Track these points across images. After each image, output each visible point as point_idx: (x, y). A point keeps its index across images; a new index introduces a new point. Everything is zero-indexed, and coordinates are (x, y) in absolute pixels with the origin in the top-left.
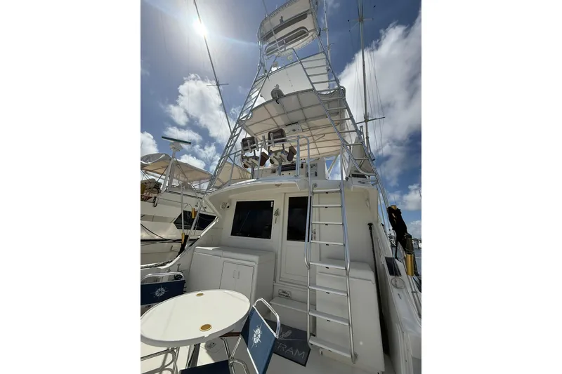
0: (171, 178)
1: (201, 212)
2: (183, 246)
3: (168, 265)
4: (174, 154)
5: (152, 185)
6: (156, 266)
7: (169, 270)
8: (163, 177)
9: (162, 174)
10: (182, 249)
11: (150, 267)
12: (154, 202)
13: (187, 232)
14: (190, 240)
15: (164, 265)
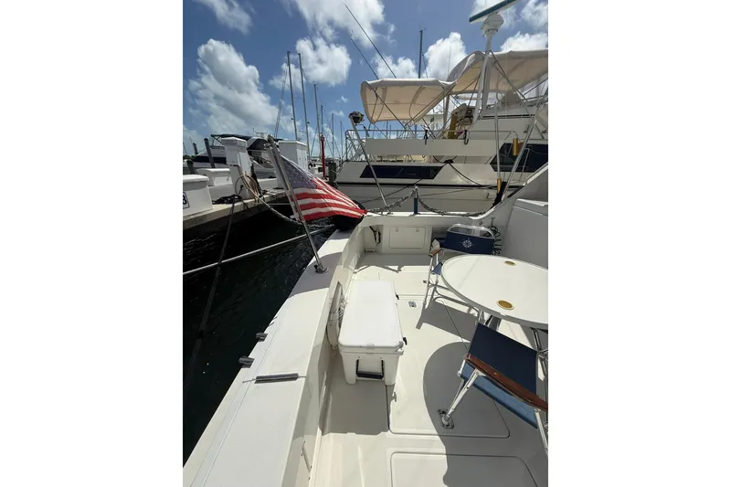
0: (485, 92)
1: (530, 142)
2: (499, 196)
3: (481, 217)
4: (489, 43)
5: (463, 114)
6: (468, 215)
7: (481, 223)
8: (475, 95)
9: (473, 92)
10: (498, 200)
11: (463, 215)
12: (465, 138)
13: (505, 176)
14: (510, 187)
15: (476, 215)
